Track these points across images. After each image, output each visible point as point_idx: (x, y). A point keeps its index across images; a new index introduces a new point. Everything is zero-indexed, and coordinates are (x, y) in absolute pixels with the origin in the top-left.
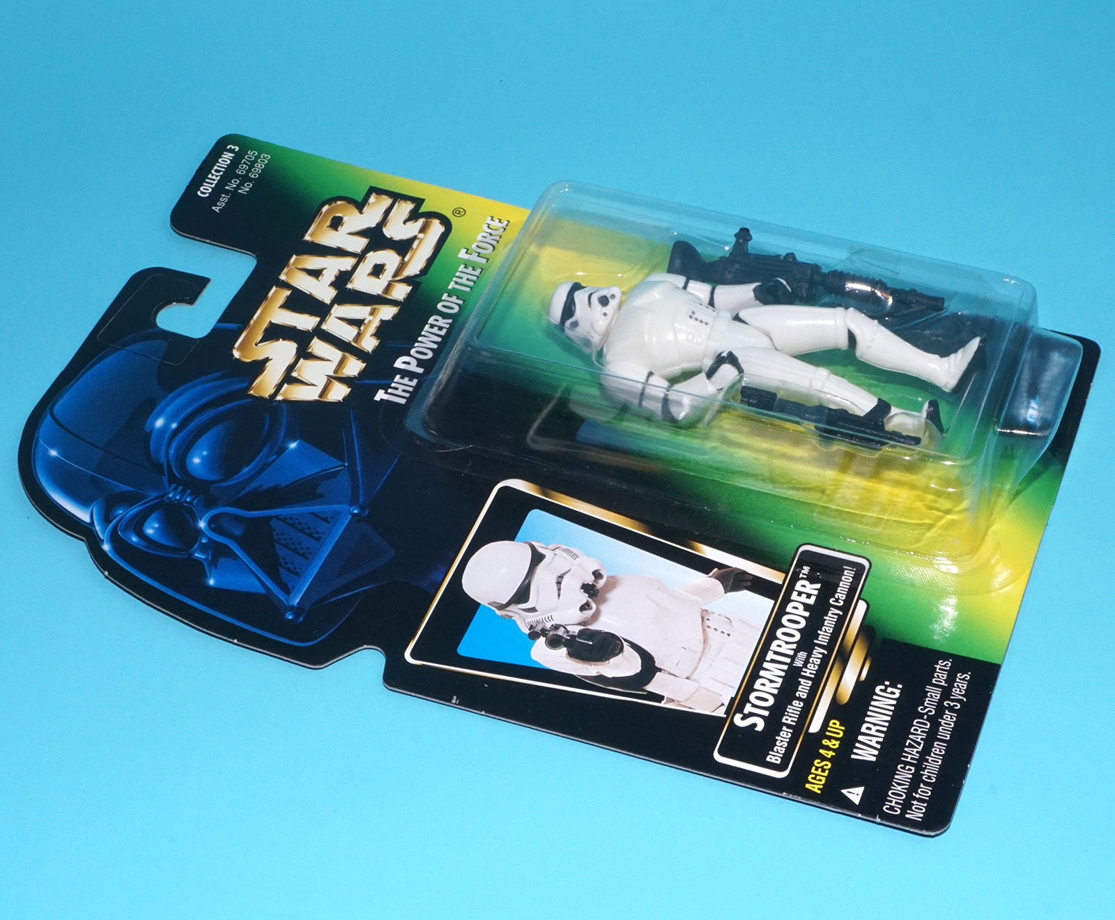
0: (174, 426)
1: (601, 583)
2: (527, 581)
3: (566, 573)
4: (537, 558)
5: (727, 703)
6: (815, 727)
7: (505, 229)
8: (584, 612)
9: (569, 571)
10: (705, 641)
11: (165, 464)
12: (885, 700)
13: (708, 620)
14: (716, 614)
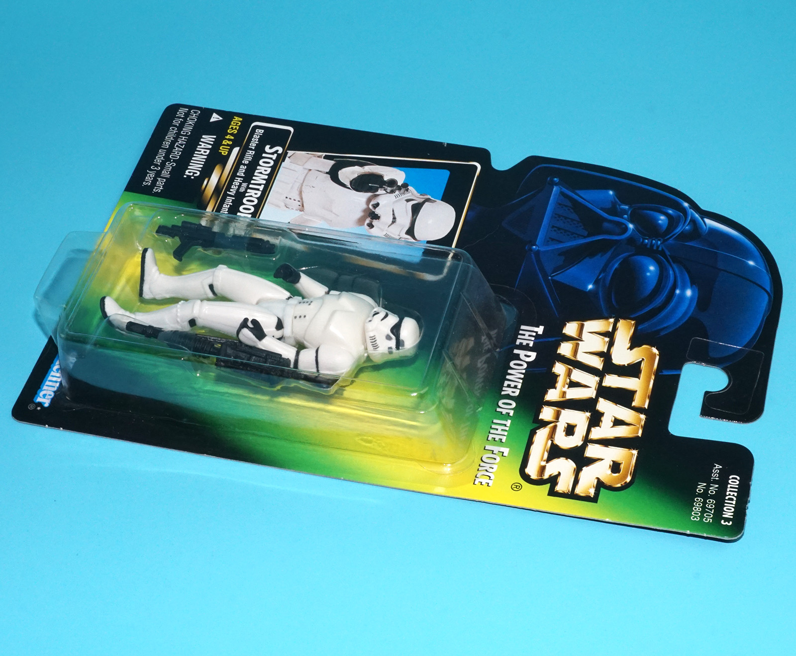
0: (678, 292)
1: (368, 221)
2: (414, 217)
3: (390, 225)
4: (410, 232)
5: (287, 158)
6: (236, 150)
7: (476, 477)
8: (376, 203)
9: (389, 226)
10: (301, 193)
12: (194, 168)
13: (299, 206)
14: (295, 209)
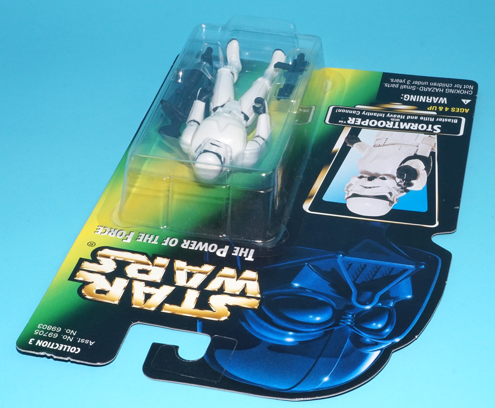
2: (372, 197)
9: (361, 185)
11: (324, 331)
14: (376, 143)
